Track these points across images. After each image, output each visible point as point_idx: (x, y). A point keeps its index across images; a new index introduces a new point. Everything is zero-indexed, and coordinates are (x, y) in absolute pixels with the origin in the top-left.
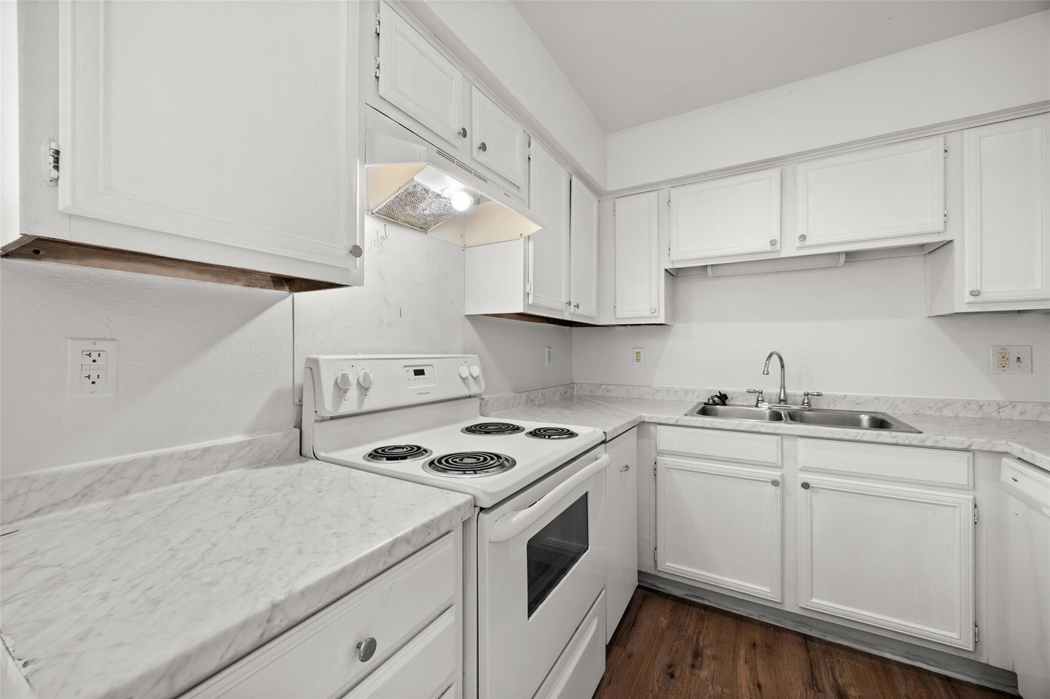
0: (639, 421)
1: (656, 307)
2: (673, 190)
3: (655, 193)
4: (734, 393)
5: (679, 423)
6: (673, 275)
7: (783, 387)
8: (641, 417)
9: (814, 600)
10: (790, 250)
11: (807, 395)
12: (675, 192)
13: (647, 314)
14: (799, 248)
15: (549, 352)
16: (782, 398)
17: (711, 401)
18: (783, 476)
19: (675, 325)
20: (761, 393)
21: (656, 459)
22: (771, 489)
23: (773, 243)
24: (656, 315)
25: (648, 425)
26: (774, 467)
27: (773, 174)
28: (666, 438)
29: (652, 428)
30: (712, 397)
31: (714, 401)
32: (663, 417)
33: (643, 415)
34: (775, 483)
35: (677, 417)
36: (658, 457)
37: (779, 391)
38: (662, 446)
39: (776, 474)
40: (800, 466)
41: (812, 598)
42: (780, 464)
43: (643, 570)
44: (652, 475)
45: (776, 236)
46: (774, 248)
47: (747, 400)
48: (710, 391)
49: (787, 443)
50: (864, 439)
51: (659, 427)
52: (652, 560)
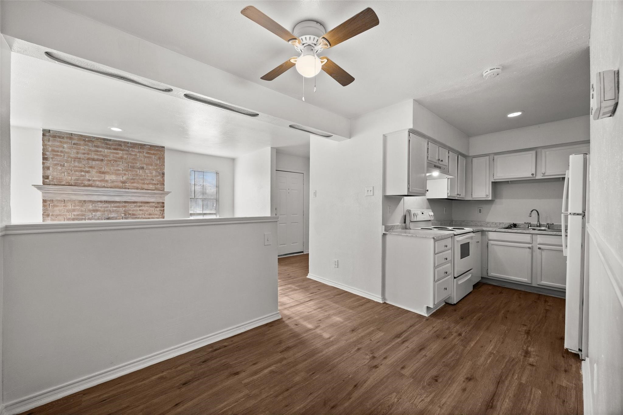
0: (482, 230)
1: (488, 194)
2: (495, 156)
3: (488, 157)
4: (519, 224)
5: (496, 231)
6: (495, 184)
7: (539, 221)
8: (482, 229)
9: (542, 282)
10: (539, 177)
11: (548, 224)
12: (496, 157)
13: (485, 196)
14: (542, 176)
15: (446, 209)
16: (538, 225)
17: (510, 226)
18: (532, 246)
19: (496, 200)
20: (530, 223)
21: (488, 242)
22: (528, 250)
23: (533, 174)
24: (488, 197)
25: (485, 231)
26: (530, 243)
27: (534, 152)
28: (492, 235)
29: (487, 233)
30: (510, 225)
31: (511, 226)
32: (490, 229)
33: (483, 228)
34: (529, 248)
35: (496, 229)
36: (489, 242)
37: (537, 223)
38: (490, 238)
39: (530, 245)
40: (538, 243)
41: (541, 281)
42: (531, 243)
43: (483, 276)
44: (486, 247)
45: (534, 172)
46: (533, 176)
47: (525, 226)
48: (510, 223)
49: (534, 236)
50: (558, 234)
51: (489, 232)
52: (486, 273)
